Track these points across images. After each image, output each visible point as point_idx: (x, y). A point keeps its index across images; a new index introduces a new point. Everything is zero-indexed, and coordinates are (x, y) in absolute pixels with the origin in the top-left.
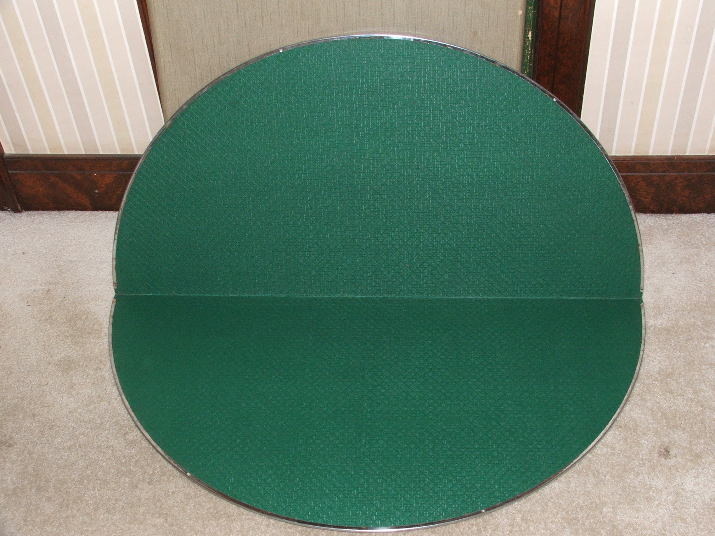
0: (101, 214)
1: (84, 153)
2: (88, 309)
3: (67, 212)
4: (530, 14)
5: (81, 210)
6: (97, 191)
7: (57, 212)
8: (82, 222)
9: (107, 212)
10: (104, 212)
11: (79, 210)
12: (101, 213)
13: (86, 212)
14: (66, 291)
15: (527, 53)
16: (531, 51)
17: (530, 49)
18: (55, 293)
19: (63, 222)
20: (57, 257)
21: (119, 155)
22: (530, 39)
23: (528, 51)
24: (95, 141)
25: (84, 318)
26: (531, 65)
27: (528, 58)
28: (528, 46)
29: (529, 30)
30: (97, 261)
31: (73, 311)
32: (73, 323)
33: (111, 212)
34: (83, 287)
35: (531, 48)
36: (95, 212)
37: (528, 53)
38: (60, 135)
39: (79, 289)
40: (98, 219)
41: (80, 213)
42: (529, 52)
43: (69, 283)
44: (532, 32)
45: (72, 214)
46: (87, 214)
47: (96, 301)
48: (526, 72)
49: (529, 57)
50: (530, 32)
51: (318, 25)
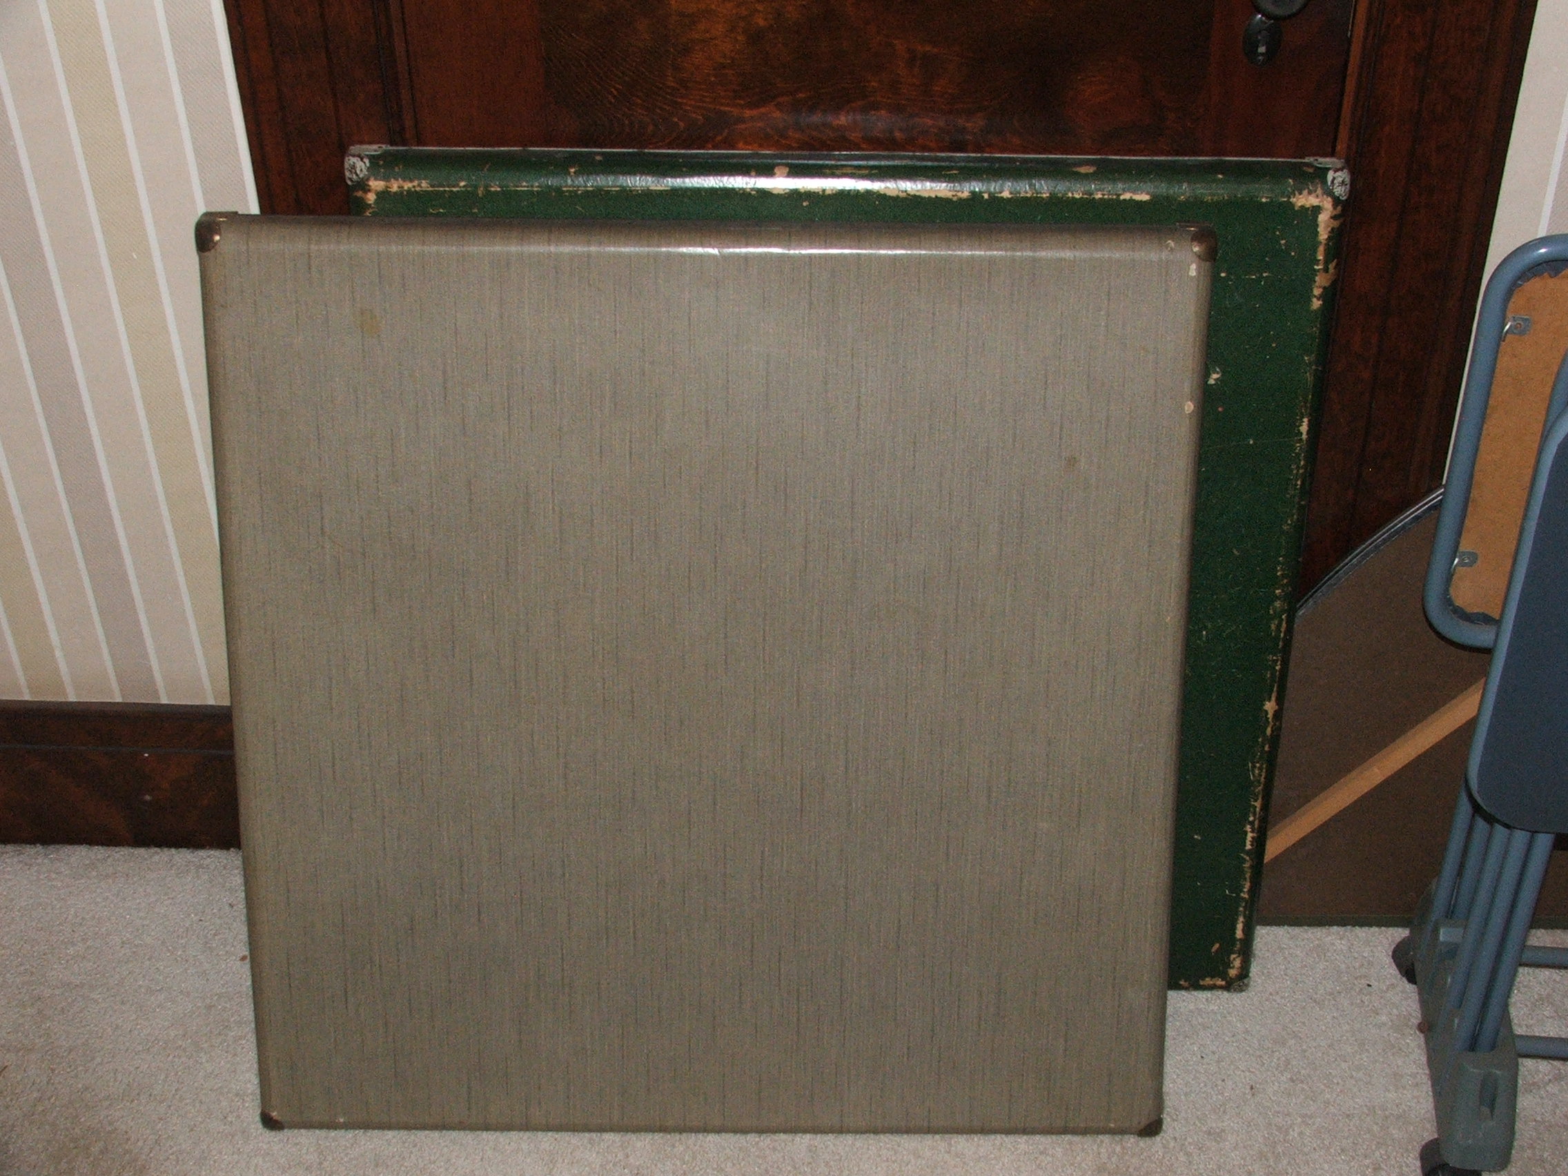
0: (157, 858)
1: (119, 699)
2: (110, 1124)
3: (67, 850)
4: (1308, 374)
5: (103, 844)
6: (148, 798)
7: (39, 848)
8: (107, 876)
9: (173, 851)
10: (165, 849)
11: (98, 844)
12: (156, 852)
13: (117, 849)
14: (53, 1070)
15: (1295, 472)
16: (1305, 467)
17: (1302, 463)
18: (19, 1077)
19: (54, 876)
20: (32, 973)
21: (212, 706)
22: (1304, 436)
23: (1298, 468)
24: (150, 670)
25: (95, 1149)
26: (1303, 503)
27: (1296, 485)
28: (1298, 455)
29: (1302, 413)
30: (140, 986)
31: (67, 1129)
32: (66, 1165)
33: (183, 851)
34: (99, 1060)
35: (1306, 458)
36: (142, 851)
37: (1297, 474)
38: (58, 654)
39: (88, 1065)
40: (149, 869)
41: (99, 852)
42: (1301, 471)
43: (61, 1047)
44: (1309, 421)
45: (80, 854)
46: (120, 854)
47: (132, 1101)
48: (1289, 522)
49: (1299, 483)
50: (1305, 420)
51: (657, 435)
